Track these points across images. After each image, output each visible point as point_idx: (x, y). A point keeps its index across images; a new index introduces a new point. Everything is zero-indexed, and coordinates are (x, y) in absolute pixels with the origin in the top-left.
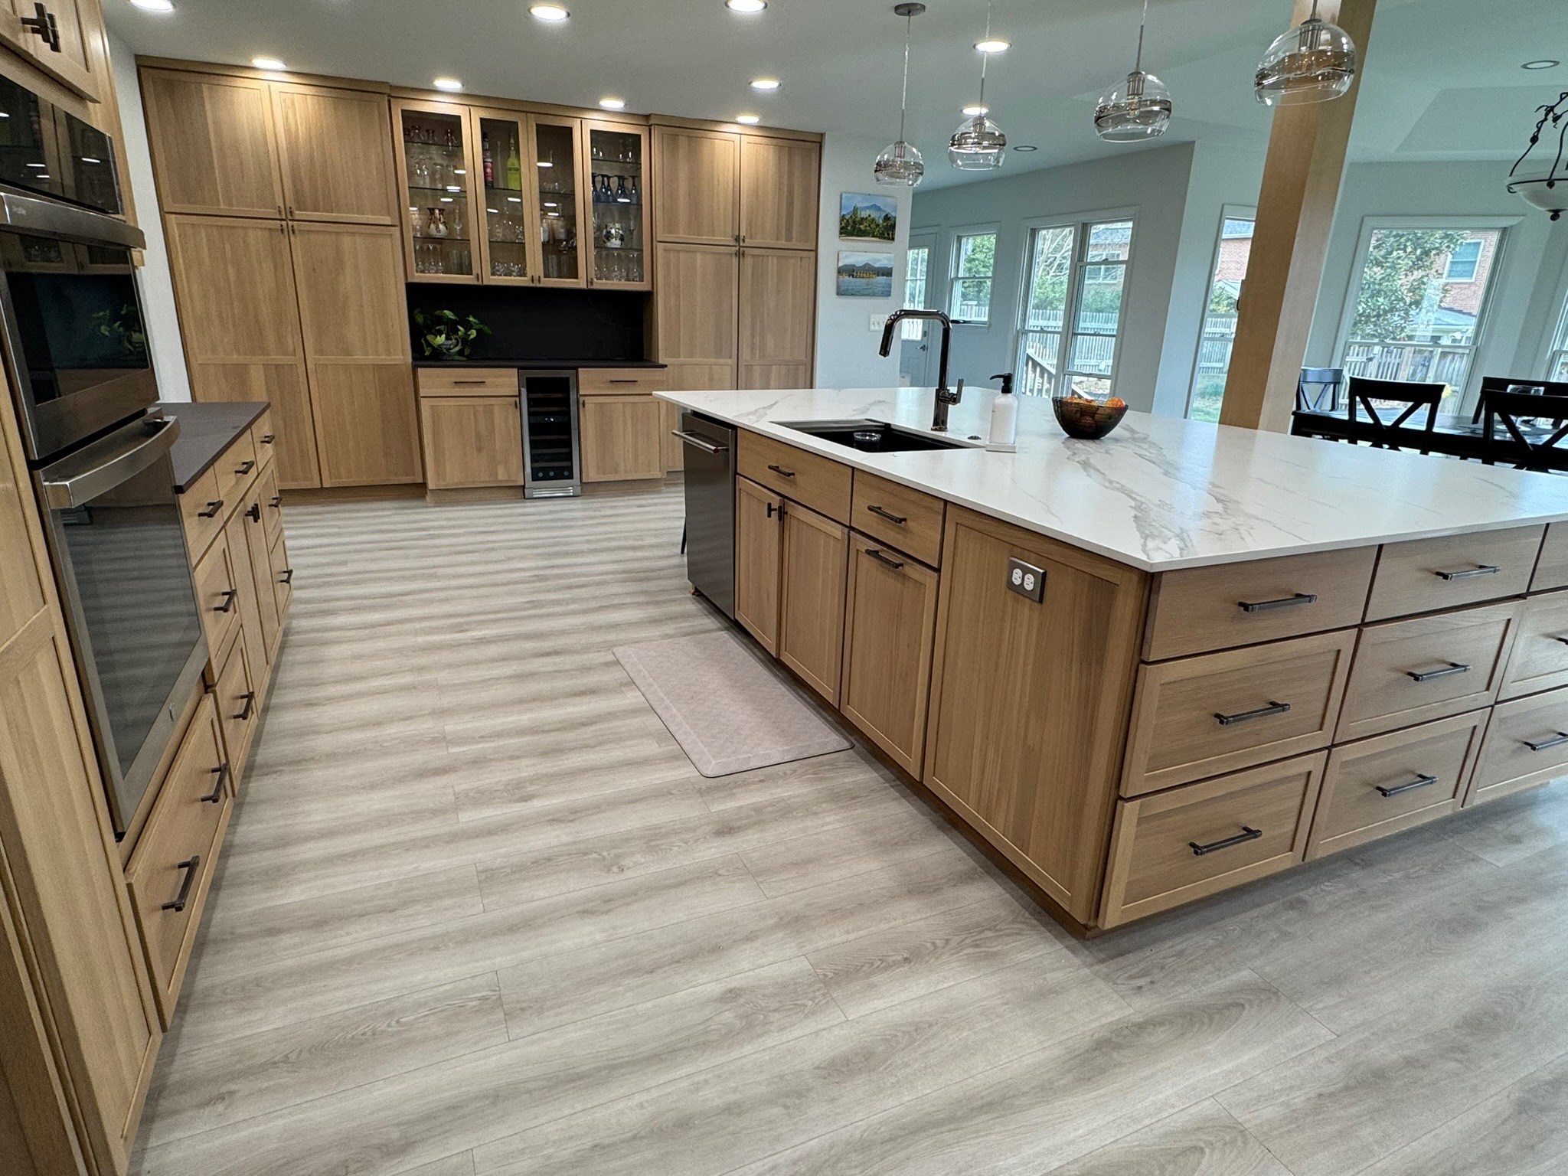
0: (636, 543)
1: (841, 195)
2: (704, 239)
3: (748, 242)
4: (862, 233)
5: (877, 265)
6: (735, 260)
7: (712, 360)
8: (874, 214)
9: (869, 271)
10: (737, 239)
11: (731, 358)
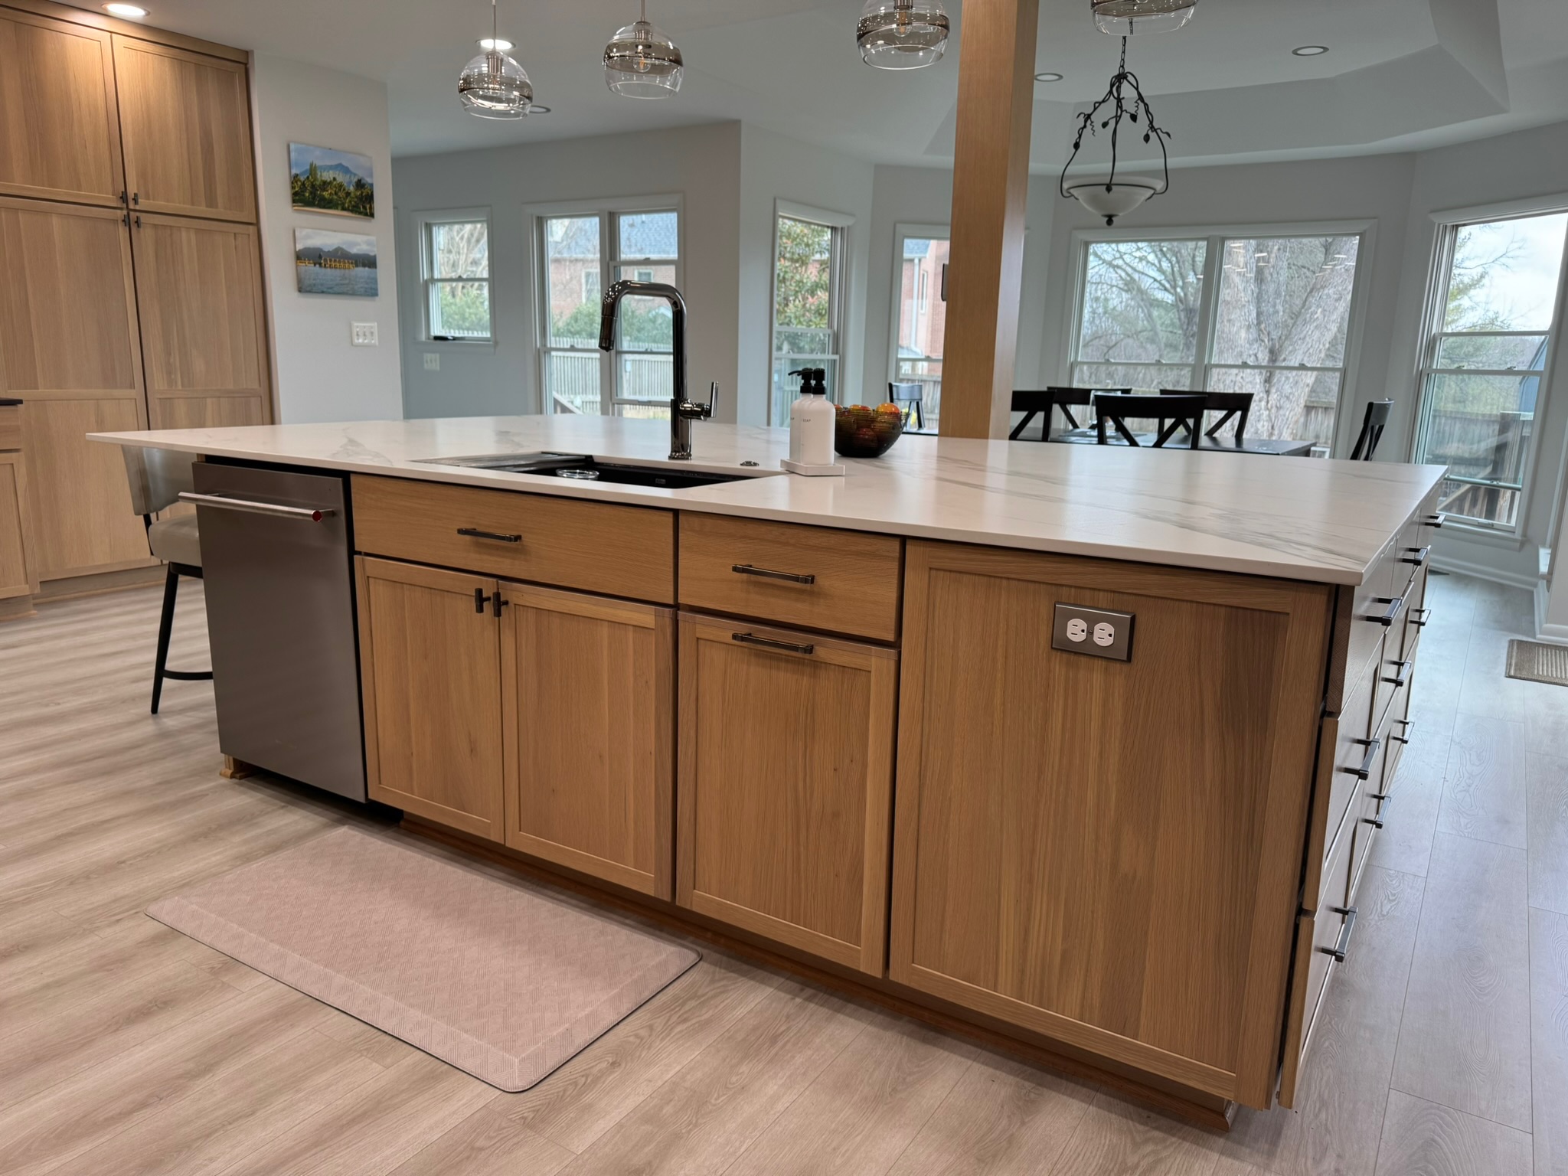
0: (52, 709)
1: (289, 147)
2: (61, 193)
3: (143, 203)
4: (327, 204)
5: (354, 251)
6: (122, 232)
7: (99, 392)
8: (341, 178)
9: (340, 258)
10: (124, 197)
11: (132, 386)
